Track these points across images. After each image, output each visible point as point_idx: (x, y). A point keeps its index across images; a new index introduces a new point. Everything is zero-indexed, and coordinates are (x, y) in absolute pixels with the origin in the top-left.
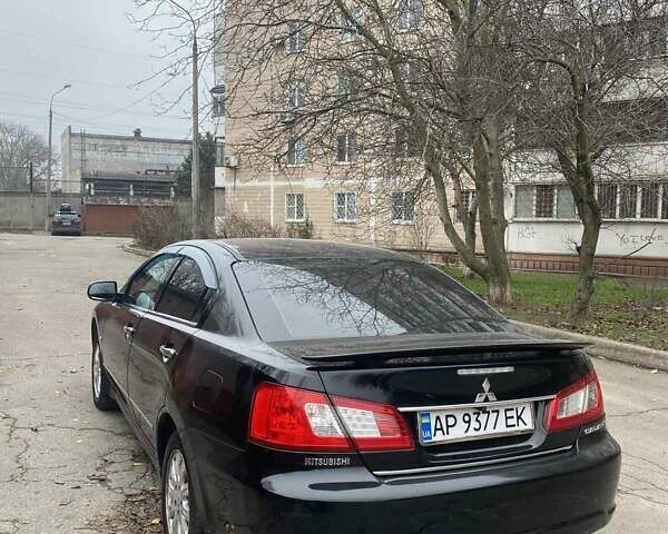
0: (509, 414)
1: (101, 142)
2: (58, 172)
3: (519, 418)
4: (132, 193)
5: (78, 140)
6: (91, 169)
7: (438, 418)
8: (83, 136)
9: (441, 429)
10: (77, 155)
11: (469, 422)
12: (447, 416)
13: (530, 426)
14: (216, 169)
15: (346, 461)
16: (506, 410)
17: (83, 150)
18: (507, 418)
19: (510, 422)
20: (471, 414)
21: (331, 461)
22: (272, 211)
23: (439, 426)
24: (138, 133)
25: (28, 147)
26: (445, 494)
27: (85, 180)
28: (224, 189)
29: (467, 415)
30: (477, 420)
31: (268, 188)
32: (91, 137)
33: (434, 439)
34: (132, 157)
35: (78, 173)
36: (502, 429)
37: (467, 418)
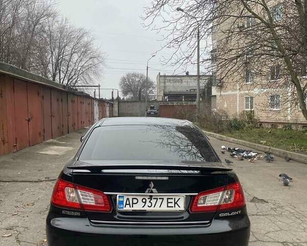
0: (169, 201)
1: (172, 78)
2: (155, 92)
3: (175, 203)
4: (183, 100)
5: (163, 78)
6: (167, 90)
7: (128, 199)
8: (165, 76)
9: (129, 204)
10: (162, 84)
11: (145, 202)
12: (133, 199)
13: (182, 208)
14: (212, 87)
15: (79, 214)
16: (168, 199)
17: (165, 82)
18: (168, 203)
19: (170, 205)
20: (147, 198)
21: (72, 213)
22: (238, 105)
23: (128, 203)
24: (187, 73)
25: (144, 82)
26: (119, 235)
27: (165, 95)
28: (215, 96)
29: (145, 199)
30: (150, 202)
31: (235, 95)
32: (168, 76)
33: (124, 209)
34: (184, 84)
35: (162, 92)
36: (164, 208)
37: (144, 201)
